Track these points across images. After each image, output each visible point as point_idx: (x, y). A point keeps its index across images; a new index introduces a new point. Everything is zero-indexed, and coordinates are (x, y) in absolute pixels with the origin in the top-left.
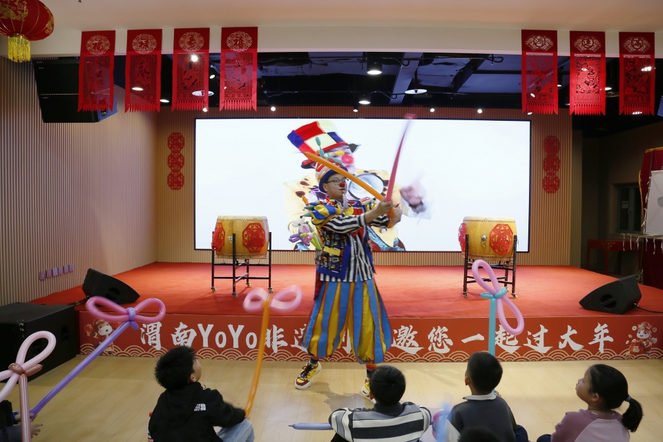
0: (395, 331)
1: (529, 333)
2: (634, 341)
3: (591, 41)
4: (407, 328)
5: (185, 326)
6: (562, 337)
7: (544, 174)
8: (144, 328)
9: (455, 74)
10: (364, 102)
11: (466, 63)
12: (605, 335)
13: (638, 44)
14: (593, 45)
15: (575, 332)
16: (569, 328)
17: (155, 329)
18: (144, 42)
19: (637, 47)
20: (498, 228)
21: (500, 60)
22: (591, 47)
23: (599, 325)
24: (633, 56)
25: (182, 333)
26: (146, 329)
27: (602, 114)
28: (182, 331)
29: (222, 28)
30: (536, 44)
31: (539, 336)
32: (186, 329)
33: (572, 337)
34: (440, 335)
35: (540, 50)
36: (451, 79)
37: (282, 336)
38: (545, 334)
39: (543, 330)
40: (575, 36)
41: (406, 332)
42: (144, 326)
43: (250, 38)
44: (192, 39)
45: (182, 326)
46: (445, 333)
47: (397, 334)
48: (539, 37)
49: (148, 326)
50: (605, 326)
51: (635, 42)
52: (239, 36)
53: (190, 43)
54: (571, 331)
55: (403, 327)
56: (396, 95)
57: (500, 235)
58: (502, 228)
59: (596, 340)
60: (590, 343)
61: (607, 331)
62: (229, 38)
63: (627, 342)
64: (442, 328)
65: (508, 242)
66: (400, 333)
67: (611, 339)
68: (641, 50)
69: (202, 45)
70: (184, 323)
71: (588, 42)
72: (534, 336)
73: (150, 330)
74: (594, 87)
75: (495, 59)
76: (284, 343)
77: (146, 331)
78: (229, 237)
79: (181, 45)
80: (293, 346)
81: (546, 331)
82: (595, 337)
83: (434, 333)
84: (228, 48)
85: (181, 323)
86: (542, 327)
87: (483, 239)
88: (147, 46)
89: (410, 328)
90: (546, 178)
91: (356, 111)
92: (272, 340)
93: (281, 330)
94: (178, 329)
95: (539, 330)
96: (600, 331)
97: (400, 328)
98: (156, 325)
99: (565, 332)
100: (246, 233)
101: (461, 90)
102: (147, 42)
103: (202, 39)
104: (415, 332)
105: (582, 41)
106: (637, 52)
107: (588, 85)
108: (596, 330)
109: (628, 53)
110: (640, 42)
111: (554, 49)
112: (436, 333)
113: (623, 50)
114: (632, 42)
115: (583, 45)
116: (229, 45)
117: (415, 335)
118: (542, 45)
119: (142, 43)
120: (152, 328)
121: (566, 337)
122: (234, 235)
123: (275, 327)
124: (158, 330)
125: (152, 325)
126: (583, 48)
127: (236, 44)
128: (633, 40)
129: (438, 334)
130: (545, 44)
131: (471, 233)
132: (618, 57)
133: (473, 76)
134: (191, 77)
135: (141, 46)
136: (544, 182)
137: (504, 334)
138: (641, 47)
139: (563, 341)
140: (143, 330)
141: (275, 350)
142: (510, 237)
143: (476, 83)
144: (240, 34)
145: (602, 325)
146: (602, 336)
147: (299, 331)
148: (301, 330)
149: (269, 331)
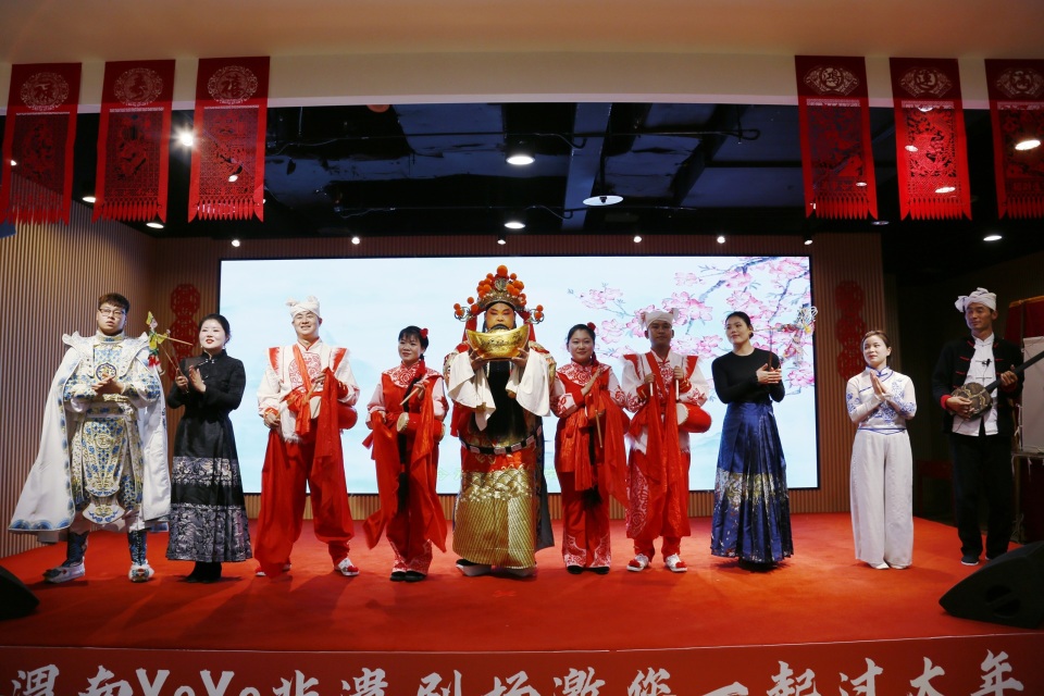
0: (558, 682)
1: (844, 678)
3: (932, 76)
4: (582, 674)
5: (110, 675)
6: (914, 683)
7: (839, 348)
8: (20, 680)
9: (673, 171)
10: (514, 225)
11: (692, 148)
12: (1005, 676)
13: (1023, 81)
14: (936, 84)
15: (939, 671)
16: (928, 662)
17: (44, 681)
18: (44, 87)
19: (1021, 87)
21: (753, 135)
22: (932, 87)
23: (990, 654)
24: (1015, 105)
25: (102, 690)
26: (24, 683)
27: (964, 215)
28: (102, 684)
29: (200, 60)
30: (824, 82)
31: (864, 683)
32: (110, 681)
33: (935, 682)
34: (655, 686)
35: (832, 94)
36: (668, 181)
38: (877, 677)
39: (874, 669)
40: (899, 67)
41: (580, 681)
42: (22, 674)
43: (254, 78)
44: (140, 81)
45: (104, 674)
46: (663, 681)
47: (562, 687)
48: (830, 70)
49: (31, 674)
50: (1003, 656)
51: (1017, 78)
52: (232, 74)
53: (135, 89)
54: (931, 670)
55: (573, 672)
56: (572, 211)
59: (987, 688)
60: (975, 695)
61: (1007, 667)
62: (213, 79)
64: (656, 671)
66: (567, 684)
67: (1018, 686)
68: (1031, 92)
69: (158, 92)
70: (107, 668)
71: (927, 79)
72: (854, 682)
73: (33, 685)
74: (946, 165)
75: (746, 134)
77: (24, 688)
79: (118, 94)
81: (879, 671)
82: (984, 682)
83: (641, 683)
84: (209, 97)
85: (101, 667)
86: (870, 662)
88: (49, 95)
89: (588, 672)
90: (842, 354)
91: (502, 242)
93: (314, 681)
94: (94, 682)
95: (864, 669)
96: (994, 668)
97: (568, 673)
98: (47, 672)
99: (920, 672)
101: (688, 202)
102: (50, 88)
103: (159, 80)
104: (600, 683)
105: (916, 77)
106: (1022, 97)
107: (933, 160)
108: (985, 666)
109: (1007, 99)
110: (1028, 77)
111: (861, 91)
112: (645, 684)
113: (995, 94)
114: (1011, 79)
115: (916, 83)
116: (211, 92)
117: (599, 689)
118: (838, 85)
119: (39, 90)
120: (38, 680)
121: (922, 683)
123: (300, 676)
124: (50, 684)
125: (39, 672)
126: (917, 91)
127: (225, 90)
128: (1013, 74)
129: (650, 685)
130: (842, 82)
132: (988, 107)
133: (708, 172)
134: (134, 155)
135: (37, 96)
136: (839, 362)
137: (791, 681)
138: (1029, 87)
139: (915, 691)
140: (17, 685)
143: (712, 188)
144: (235, 69)
145: (996, 654)
146: (999, 679)
147: (352, 684)
148: (357, 681)
149: (287, 685)
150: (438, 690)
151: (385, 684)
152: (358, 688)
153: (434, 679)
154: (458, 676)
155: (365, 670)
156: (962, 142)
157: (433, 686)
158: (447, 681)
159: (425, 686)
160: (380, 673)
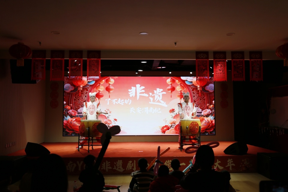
2: (243, 165)
6: (215, 164)
7: (221, 100)
12: (232, 163)
13: (238, 56)
14: (222, 56)
15: (220, 162)
16: (218, 160)
20: (193, 123)
23: (229, 159)
27: (226, 81)
28: (70, 164)
29: (88, 51)
30: (201, 57)
32: (72, 164)
33: (219, 164)
34: (169, 163)
37: (110, 165)
40: (215, 53)
43: (98, 55)
44: (76, 54)
48: (202, 54)
50: (232, 159)
52: (94, 54)
53: (75, 56)
54: (218, 162)
57: (193, 126)
58: (194, 123)
59: (228, 165)
60: (226, 166)
61: (232, 162)
62: (90, 55)
63: (241, 166)
65: (197, 129)
67: (234, 165)
69: (80, 57)
71: (220, 55)
74: (223, 71)
76: (110, 168)
78: (87, 128)
80: (114, 169)
84: (90, 58)
87: (187, 128)
92: (106, 167)
93: (109, 163)
96: (230, 162)
99: (216, 162)
100: (94, 127)
103: (80, 54)
105: (218, 55)
107: (220, 71)
108: (228, 161)
109: (235, 59)
111: (207, 58)
113: (233, 58)
114: (236, 55)
121: (216, 164)
122: (89, 128)
123: (107, 162)
126: (218, 58)
127: (93, 57)
129: (168, 163)
130: (204, 56)
131: (182, 125)
132: (231, 60)
134: (76, 69)
136: (221, 103)
139: (215, 165)
141: (107, 170)
142: (198, 127)
145: (230, 159)
146: (231, 164)
147: (116, 163)
148: (117, 162)
149: (105, 163)
150: (131, 164)
151: (122, 163)
152: (117, 164)
153: (131, 162)
154: (135, 161)
155: (119, 160)
156: (226, 67)
157: (130, 163)
158: (133, 162)
159: (129, 163)
160: (121, 161)
